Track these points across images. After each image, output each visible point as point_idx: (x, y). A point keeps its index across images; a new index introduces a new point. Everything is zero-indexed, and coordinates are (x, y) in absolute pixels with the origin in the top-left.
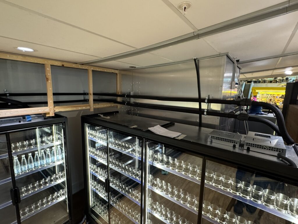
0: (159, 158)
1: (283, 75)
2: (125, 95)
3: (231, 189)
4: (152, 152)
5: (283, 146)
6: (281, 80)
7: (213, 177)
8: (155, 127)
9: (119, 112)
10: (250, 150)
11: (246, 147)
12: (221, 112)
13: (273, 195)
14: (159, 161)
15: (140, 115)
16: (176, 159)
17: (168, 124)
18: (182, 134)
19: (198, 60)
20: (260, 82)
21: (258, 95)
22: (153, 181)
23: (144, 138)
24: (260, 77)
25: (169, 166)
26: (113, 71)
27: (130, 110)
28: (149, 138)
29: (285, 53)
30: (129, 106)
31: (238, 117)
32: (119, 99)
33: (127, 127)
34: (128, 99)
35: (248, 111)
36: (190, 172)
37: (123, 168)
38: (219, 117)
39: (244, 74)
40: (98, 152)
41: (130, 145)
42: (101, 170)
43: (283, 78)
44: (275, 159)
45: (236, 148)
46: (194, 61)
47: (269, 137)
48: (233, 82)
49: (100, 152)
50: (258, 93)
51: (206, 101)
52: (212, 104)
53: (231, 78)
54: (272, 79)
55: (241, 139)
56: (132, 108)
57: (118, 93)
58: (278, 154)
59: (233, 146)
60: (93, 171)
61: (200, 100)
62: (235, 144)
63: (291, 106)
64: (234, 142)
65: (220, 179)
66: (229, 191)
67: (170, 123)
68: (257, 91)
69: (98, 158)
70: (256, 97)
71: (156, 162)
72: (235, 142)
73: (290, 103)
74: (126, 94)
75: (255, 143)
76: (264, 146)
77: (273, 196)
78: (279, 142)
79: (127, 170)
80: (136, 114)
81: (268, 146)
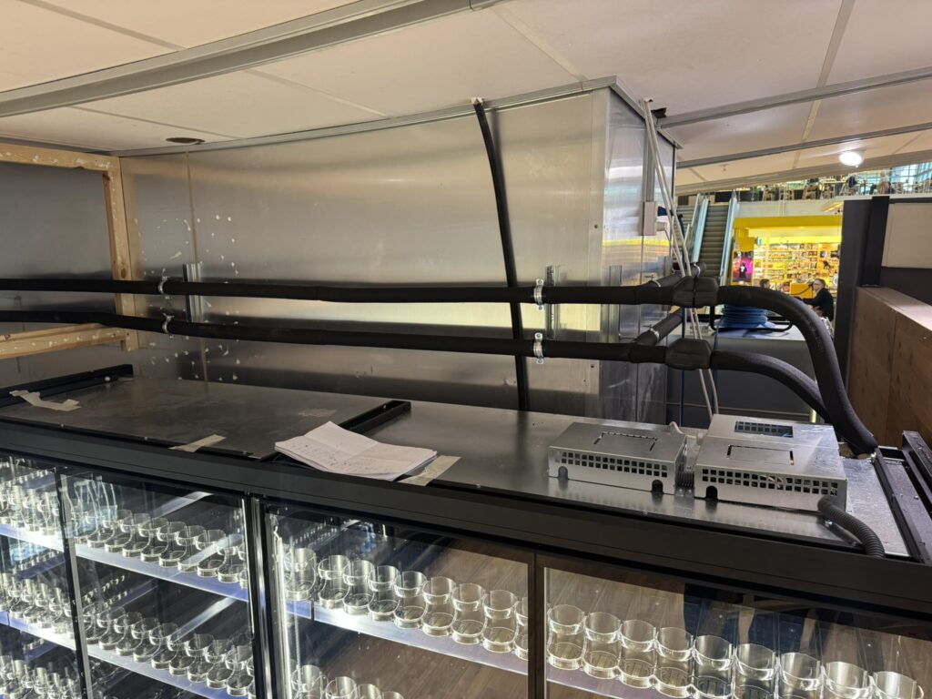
0: (340, 584)
1: (837, 170)
2: (158, 281)
3: (658, 675)
4: (307, 557)
5: (837, 466)
6: (832, 189)
7: (581, 635)
8: (310, 435)
9: (136, 370)
10: (720, 497)
11: (700, 489)
12: (603, 340)
13: (813, 677)
14: (345, 592)
15: (250, 377)
16: (420, 575)
17: (380, 410)
18: (438, 455)
19: (494, 111)
20: (759, 197)
21: (757, 250)
22: (322, 692)
23: (257, 496)
24: (759, 179)
25: (389, 614)
26: (82, 161)
27: (195, 356)
28: (281, 495)
29: (827, 84)
30: (187, 338)
31: (669, 356)
32: (130, 305)
33: (162, 446)
34: (178, 304)
35: (716, 321)
36: (485, 626)
37: (169, 655)
38: (597, 363)
39: (695, 168)
40: (28, 591)
41: (193, 535)
42: (51, 678)
43: (838, 179)
44: (809, 528)
45: (664, 496)
46: (476, 116)
47: (788, 432)
48: (646, 204)
49: (38, 589)
50: (756, 241)
51: (538, 295)
52: (564, 307)
53: (641, 183)
54: (801, 184)
55: (685, 453)
56: (204, 346)
57: (124, 273)
58: (820, 504)
59: (653, 485)
60: (9, 691)
61: (513, 292)
62: (660, 478)
63: (864, 292)
64: (653, 470)
65: (611, 641)
66: (648, 685)
67: (389, 405)
68: (753, 233)
69: (27, 619)
70: (751, 259)
71: (329, 602)
72: (661, 471)
73: (862, 283)
74: (165, 278)
75: (735, 468)
76: (767, 474)
77: (812, 680)
78: (824, 452)
79: (187, 661)
80: (222, 374)
81: (780, 475)
